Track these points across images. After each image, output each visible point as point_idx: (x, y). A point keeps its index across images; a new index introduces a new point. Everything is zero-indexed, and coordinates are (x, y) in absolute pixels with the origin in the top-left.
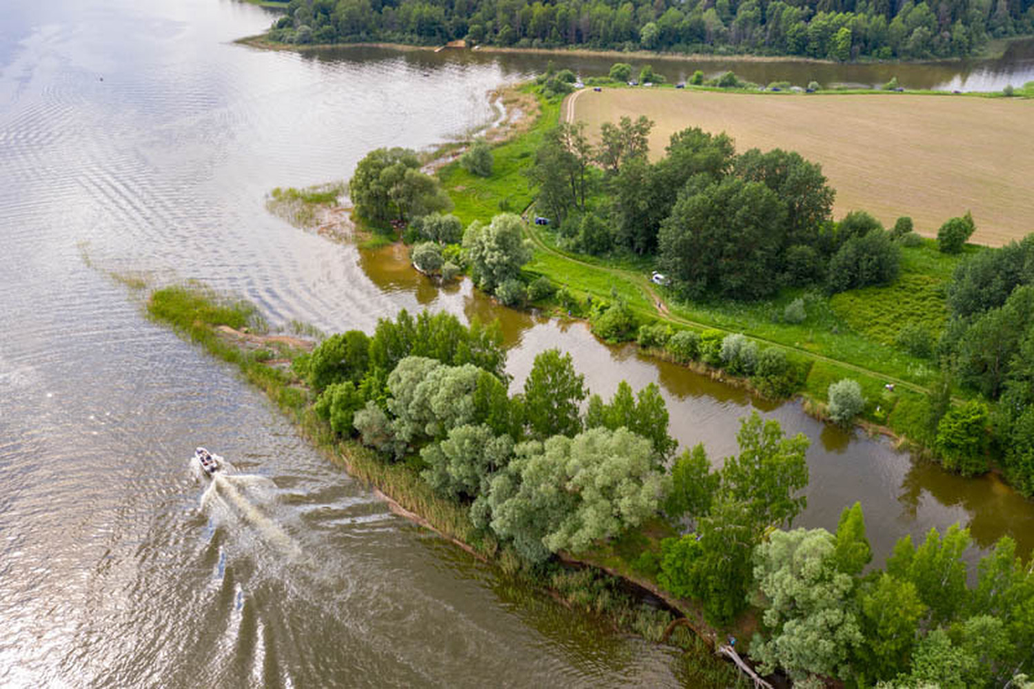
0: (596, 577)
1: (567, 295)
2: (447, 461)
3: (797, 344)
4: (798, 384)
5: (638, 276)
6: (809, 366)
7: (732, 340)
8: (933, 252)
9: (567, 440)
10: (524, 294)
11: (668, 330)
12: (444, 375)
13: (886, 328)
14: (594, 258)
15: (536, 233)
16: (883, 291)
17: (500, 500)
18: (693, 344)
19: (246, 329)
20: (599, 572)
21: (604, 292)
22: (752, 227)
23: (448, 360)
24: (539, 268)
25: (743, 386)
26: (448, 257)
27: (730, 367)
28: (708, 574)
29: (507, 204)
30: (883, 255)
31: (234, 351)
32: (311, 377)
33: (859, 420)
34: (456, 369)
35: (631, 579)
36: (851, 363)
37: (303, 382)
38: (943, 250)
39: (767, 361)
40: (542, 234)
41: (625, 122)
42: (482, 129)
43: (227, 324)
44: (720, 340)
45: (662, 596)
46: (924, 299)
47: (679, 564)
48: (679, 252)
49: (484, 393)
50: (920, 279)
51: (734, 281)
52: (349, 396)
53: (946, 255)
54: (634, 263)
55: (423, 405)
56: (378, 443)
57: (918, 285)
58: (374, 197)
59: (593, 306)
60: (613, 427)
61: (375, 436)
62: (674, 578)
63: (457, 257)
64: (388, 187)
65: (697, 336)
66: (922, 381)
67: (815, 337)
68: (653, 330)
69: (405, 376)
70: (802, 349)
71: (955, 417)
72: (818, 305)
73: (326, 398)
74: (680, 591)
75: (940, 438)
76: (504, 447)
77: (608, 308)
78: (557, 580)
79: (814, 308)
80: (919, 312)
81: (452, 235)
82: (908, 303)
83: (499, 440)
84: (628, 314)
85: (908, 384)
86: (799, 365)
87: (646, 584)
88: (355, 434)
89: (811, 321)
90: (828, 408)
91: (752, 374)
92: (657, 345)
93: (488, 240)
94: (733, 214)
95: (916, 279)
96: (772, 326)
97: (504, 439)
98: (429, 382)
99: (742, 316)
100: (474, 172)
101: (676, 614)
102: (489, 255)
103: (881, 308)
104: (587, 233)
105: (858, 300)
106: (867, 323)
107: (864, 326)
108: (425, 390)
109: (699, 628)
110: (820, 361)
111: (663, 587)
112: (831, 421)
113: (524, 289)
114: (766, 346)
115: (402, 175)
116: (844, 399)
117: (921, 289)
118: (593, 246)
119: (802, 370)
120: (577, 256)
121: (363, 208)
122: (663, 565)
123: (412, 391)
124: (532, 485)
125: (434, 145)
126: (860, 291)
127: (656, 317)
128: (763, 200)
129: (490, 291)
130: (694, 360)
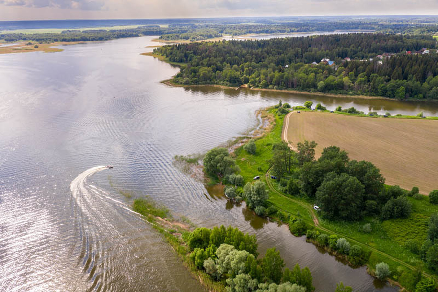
1: (281, 214)
2: (235, 285)
3: (366, 243)
4: (365, 260)
5: (308, 205)
6: (370, 253)
7: (341, 240)
8: (427, 203)
9: (276, 285)
10: (265, 212)
11: (318, 233)
12: (236, 254)
13: (403, 238)
14: (292, 196)
15: (271, 183)
16: (403, 221)
18: (326, 240)
19: (166, 219)
21: (295, 213)
22: (351, 195)
23: (237, 247)
24: (271, 199)
25: (345, 259)
26: (238, 193)
27: (340, 250)
29: (260, 168)
31: (162, 229)
32: (189, 243)
33: (388, 278)
34: (240, 252)
36: (387, 254)
37: (186, 244)
38: (431, 202)
39: (354, 251)
40: (273, 183)
41: (307, 143)
42: (252, 130)
43: (159, 216)
44: (336, 239)
46: (420, 226)
49: (249, 262)
51: (344, 214)
52: (202, 254)
53: (432, 204)
54: (307, 200)
55: (228, 264)
56: (211, 273)
57: (418, 219)
59: (290, 220)
61: (210, 270)
63: (241, 194)
64: (218, 163)
65: (328, 237)
66: (413, 264)
67: (374, 240)
68: (312, 232)
69: (223, 252)
70: (368, 245)
71: (422, 283)
72: (377, 225)
73: (194, 253)
75: (417, 291)
76: (255, 283)
77: (296, 221)
79: (375, 226)
80: (416, 232)
81: (240, 183)
82: (412, 227)
83: (253, 281)
84: (304, 224)
85: (408, 265)
86: (366, 253)
88: (203, 269)
89: (374, 232)
90: (375, 272)
91: (348, 254)
92: (313, 238)
93: (253, 191)
95: (418, 216)
96: (357, 234)
97: (255, 281)
98: (230, 256)
99: (347, 228)
100: (249, 152)
102: (253, 196)
103: (402, 229)
104: (290, 186)
105: (393, 224)
106: (395, 235)
107: (394, 236)
108: (229, 259)
110: (375, 251)
112: (376, 278)
113: (265, 210)
114: (354, 243)
115: (223, 159)
116: (381, 270)
117: (419, 221)
118: (292, 192)
119: (367, 255)
120: (286, 194)
123: (224, 258)
126: (394, 220)
127: (314, 226)
129: (253, 209)
130: (327, 246)
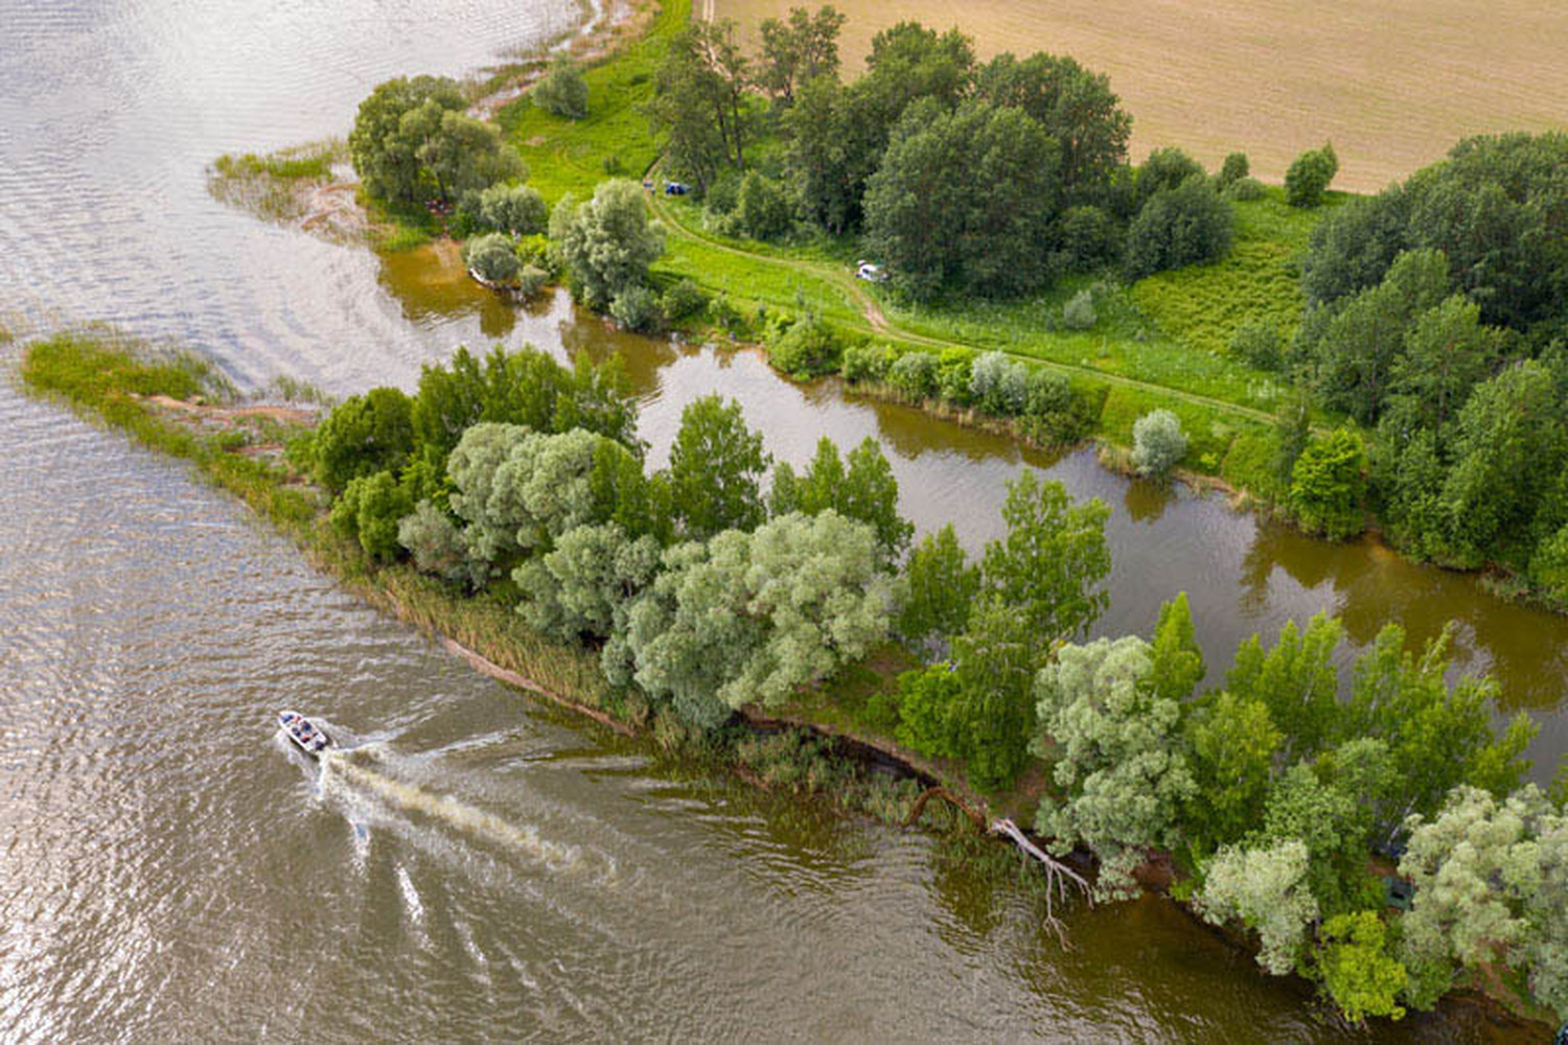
0: (803, 741)
1: (725, 307)
2: (557, 585)
3: (1084, 362)
4: (1089, 422)
5: (836, 269)
6: (1104, 393)
7: (986, 362)
8: (1279, 207)
9: (744, 536)
10: (658, 310)
11: (888, 352)
12: (540, 449)
13: (1215, 328)
14: (764, 245)
15: (669, 210)
16: (1209, 271)
17: (646, 637)
18: (927, 372)
19: (199, 398)
20: (808, 733)
21: (784, 298)
22: (1008, 181)
23: (543, 425)
24: (680, 265)
25: (1008, 432)
26: (528, 257)
27: (986, 403)
28: (970, 719)
29: (617, 163)
30: (1207, 214)
31: (183, 436)
32: (319, 470)
33: (1181, 471)
34: (555, 439)
35: (856, 738)
36: (1165, 385)
37: (307, 478)
38: (1294, 203)
39: (1042, 391)
40: (677, 210)
41: (799, 17)
42: (565, 37)
43: (166, 392)
44: (967, 363)
45: (903, 757)
46: (1268, 280)
47: (926, 707)
48: (897, 226)
49: (606, 473)
50: (1262, 249)
51: (985, 269)
52: (386, 494)
53: (1298, 210)
54: (828, 251)
55: (510, 500)
56: (442, 566)
57: (1259, 259)
58: (395, 163)
59: (769, 322)
60: (813, 510)
61: (437, 556)
62: (921, 730)
63: (543, 256)
64: (417, 142)
65: (934, 359)
66: (1268, 406)
67: (1110, 349)
68: (865, 354)
69: (475, 455)
70: (1093, 369)
71: (1316, 456)
72: (1113, 299)
73: (348, 502)
74: (930, 748)
75: (1297, 488)
76: (646, 555)
77: (792, 324)
78: (745, 751)
79: (1107, 304)
80: (1262, 301)
81: (530, 219)
82: (1243, 287)
83: (636, 545)
84: (825, 331)
85: (1250, 412)
86: (1089, 393)
87: (880, 743)
88: (403, 556)
89: (1107, 325)
90: (1133, 455)
91: (1019, 412)
92: (872, 378)
93: (592, 225)
94: (977, 162)
95: (1256, 250)
96: (1046, 336)
97: (644, 543)
98: (515, 462)
99: (1002, 323)
100: (558, 113)
101: (927, 781)
102: (595, 250)
103: (1206, 298)
104: (749, 206)
105: (1172, 287)
106: (1186, 321)
107: (1183, 327)
108: (511, 476)
109: (962, 799)
110: (1120, 384)
111: (904, 744)
112: (1139, 476)
113: (656, 301)
114: (1039, 368)
115: (438, 123)
116: (1156, 440)
117: (1264, 265)
118: (762, 226)
119: (1095, 401)
120: (736, 242)
121: (376, 181)
122: (903, 712)
123: (489, 479)
124: (696, 609)
125: (486, 70)
126: (1177, 274)
127: (868, 334)
128: (1022, 136)
129: (601, 308)
130: (931, 396)
